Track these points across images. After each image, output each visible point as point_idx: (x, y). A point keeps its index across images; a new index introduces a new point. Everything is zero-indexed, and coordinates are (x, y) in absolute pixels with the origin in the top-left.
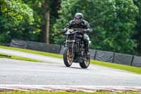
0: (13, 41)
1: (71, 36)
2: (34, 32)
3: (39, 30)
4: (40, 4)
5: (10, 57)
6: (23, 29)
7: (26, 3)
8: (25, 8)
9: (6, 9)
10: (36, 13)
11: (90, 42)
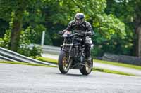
0: (105, 55)
1: (69, 39)
2: (126, 46)
3: (131, 45)
4: (132, 19)
5: (102, 70)
6: (115, 43)
7: (118, 17)
8: (116, 23)
9: (98, 24)
10: (128, 27)
11: (92, 46)
